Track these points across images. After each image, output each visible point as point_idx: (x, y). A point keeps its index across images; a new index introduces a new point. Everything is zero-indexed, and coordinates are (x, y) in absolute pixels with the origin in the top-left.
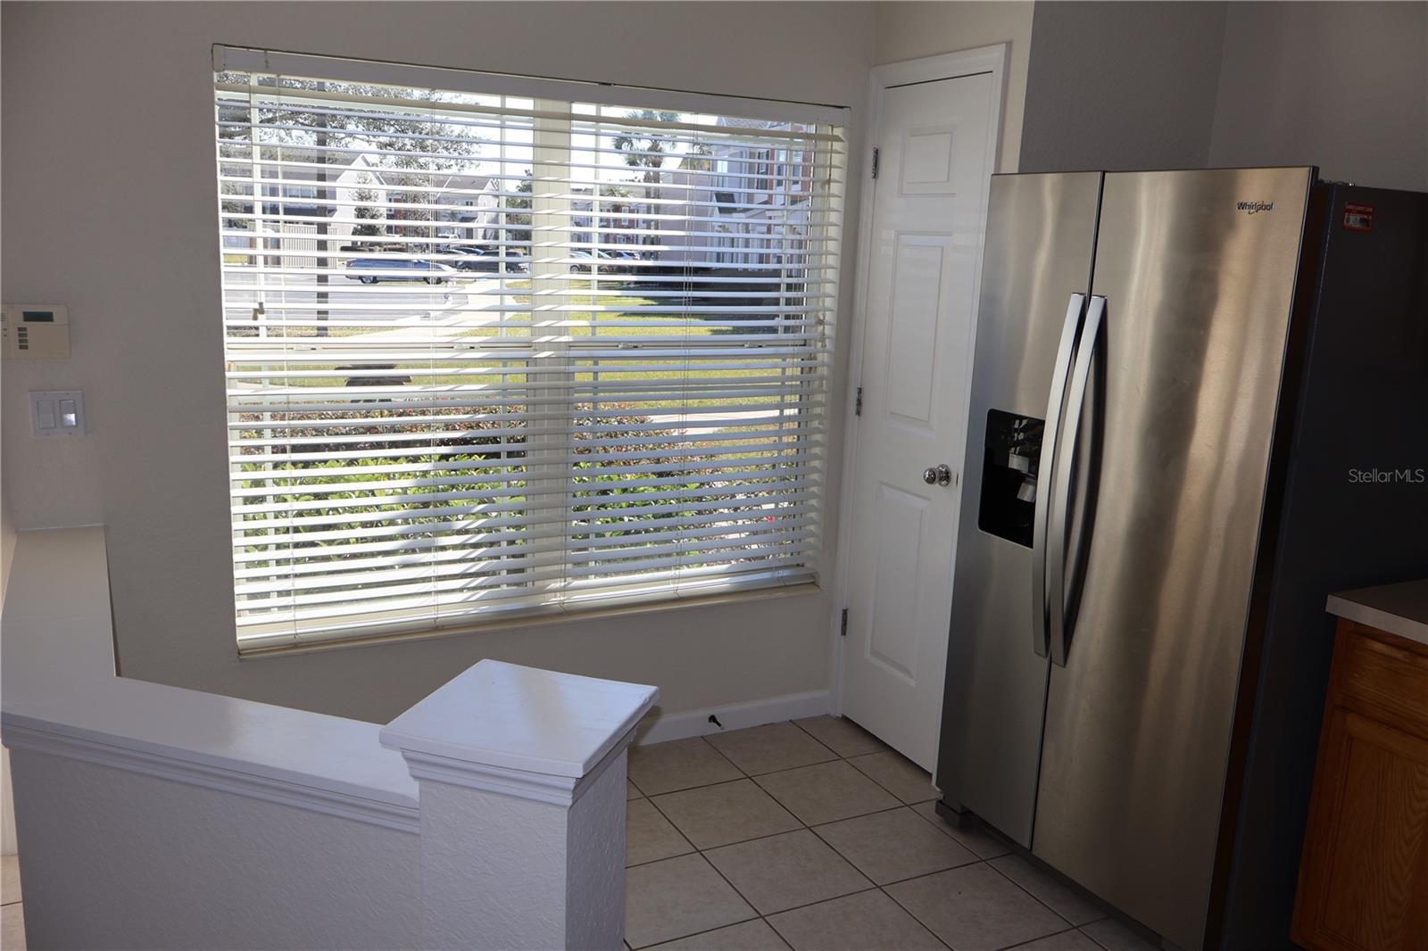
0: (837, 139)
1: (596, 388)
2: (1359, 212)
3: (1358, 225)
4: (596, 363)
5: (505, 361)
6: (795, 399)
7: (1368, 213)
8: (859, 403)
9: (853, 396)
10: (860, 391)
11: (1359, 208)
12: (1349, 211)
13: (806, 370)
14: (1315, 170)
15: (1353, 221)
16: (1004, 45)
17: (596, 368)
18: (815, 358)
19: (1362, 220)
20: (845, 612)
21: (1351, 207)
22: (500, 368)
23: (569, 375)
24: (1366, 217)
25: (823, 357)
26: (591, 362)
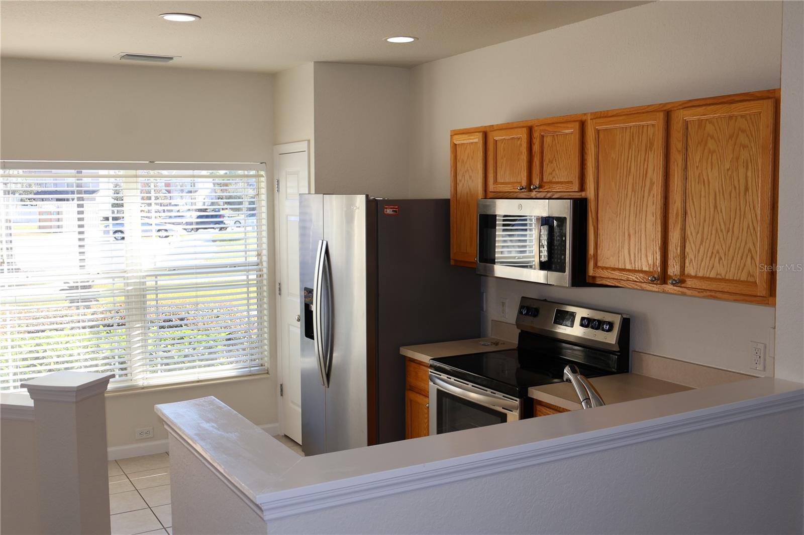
0: (262, 176)
1: (156, 289)
2: (391, 208)
3: (392, 213)
4: (156, 278)
5: (113, 278)
6: (255, 289)
7: (396, 208)
8: (280, 289)
9: (278, 286)
10: (280, 284)
11: (391, 207)
12: (386, 208)
13: (259, 276)
14: (367, 196)
15: (389, 211)
16: (307, 142)
17: (156, 279)
18: (263, 271)
19: (393, 211)
20: (281, 385)
21: (386, 207)
22: (111, 281)
23: (144, 283)
24: (395, 210)
25: (265, 270)
26: (154, 277)
